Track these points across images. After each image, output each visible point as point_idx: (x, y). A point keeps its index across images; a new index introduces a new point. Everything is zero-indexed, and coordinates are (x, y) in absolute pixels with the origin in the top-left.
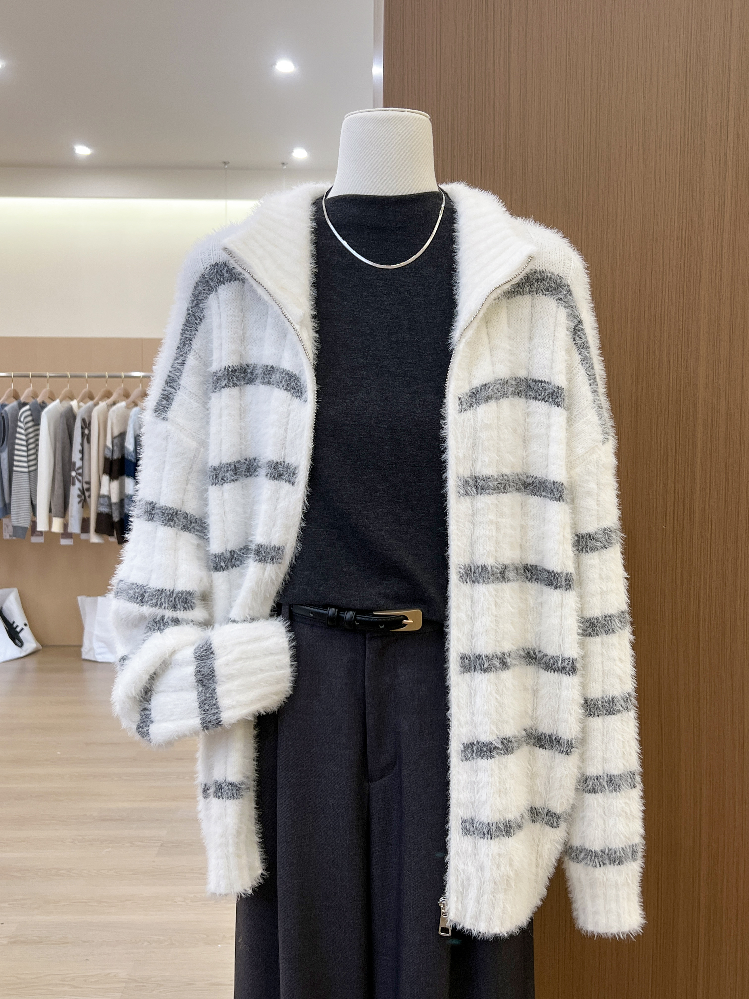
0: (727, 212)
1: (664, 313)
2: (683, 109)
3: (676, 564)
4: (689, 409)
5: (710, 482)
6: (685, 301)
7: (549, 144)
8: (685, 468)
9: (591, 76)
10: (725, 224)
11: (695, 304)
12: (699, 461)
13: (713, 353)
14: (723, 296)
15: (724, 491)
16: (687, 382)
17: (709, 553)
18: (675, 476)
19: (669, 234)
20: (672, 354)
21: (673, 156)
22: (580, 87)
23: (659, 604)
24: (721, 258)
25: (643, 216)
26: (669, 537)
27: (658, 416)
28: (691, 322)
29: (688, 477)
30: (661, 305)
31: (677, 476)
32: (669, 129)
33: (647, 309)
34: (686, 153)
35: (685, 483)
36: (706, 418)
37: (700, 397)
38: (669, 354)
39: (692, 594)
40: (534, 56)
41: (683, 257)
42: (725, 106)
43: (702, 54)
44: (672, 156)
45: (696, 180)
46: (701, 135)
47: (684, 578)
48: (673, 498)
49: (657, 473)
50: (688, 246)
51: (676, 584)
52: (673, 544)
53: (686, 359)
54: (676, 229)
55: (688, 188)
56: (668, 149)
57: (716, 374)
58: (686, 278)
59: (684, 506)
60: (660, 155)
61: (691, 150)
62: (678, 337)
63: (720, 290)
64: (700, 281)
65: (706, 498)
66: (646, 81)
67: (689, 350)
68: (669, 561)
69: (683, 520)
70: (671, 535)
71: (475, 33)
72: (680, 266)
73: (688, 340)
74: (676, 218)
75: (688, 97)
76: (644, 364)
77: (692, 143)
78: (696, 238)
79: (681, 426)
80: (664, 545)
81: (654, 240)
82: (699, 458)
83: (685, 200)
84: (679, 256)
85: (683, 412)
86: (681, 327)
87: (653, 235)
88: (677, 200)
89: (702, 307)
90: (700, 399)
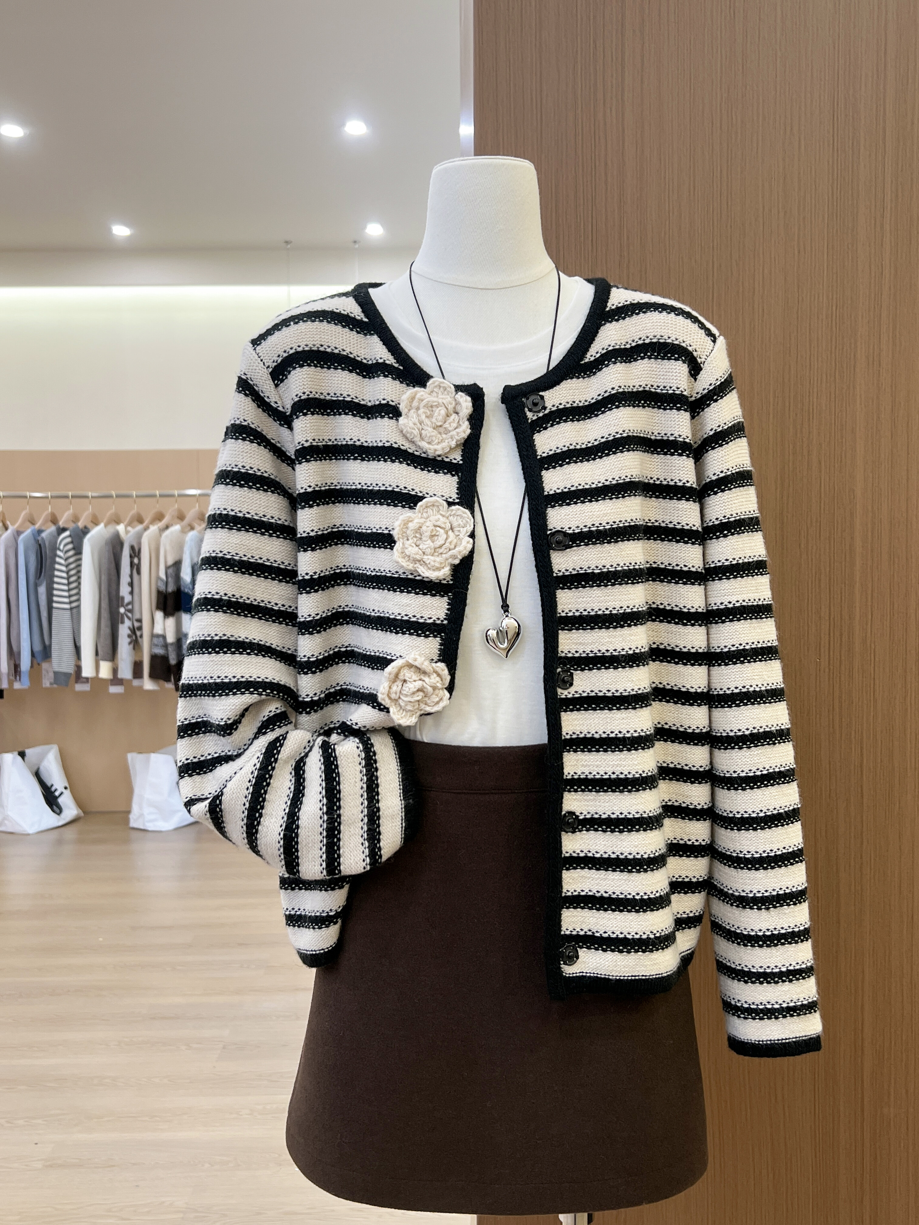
0: (885, 285)
1: (813, 406)
2: (831, 163)
3: (833, 703)
4: (845, 519)
5: (872, 606)
6: (837, 392)
7: (671, 208)
8: (841, 589)
9: (721, 127)
10: (883, 299)
11: (849, 393)
12: (858, 580)
13: (872, 452)
14: (882, 384)
15: (889, 616)
16: (842, 486)
17: (872, 690)
18: (830, 599)
19: (816, 312)
20: (823, 454)
21: (820, 219)
22: (707, 141)
24: (880, 339)
25: (785, 292)
26: (824, 672)
27: (807, 527)
28: (845, 415)
29: (845, 601)
30: (809, 396)
31: (832, 599)
32: (814, 187)
33: (792, 401)
35: (841, 607)
36: (866, 530)
37: (858, 504)
38: (820, 454)
39: (854, 740)
40: (652, 105)
41: (834, 337)
42: (881, 159)
43: (851, 98)
45: (848, 247)
46: (852, 193)
47: (843, 720)
48: (828, 626)
49: (808, 596)
50: (840, 324)
51: (833, 728)
52: (829, 681)
53: (840, 460)
54: (824, 305)
55: (839, 257)
57: (877, 476)
58: (837, 363)
59: (841, 635)
60: (804, 218)
61: (840, 212)
62: (830, 433)
63: (879, 376)
64: (854, 367)
65: (867, 624)
67: (844, 448)
69: (840, 651)
70: (827, 670)
72: (830, 350)
73: (842, 437)
74: (825, 294)
76: (790, 466)
77: (842, 204)
78: (849, 316)
79: (835, 539)
80: (818, 682)
81: (799, 319)
82: (858, 577)
83: (835, 270)
84: (829, 338)
85: (838, 522)
86: (833, 422)
87: (797, 313)
88: (825, 272)
89: (858, 397)
90: (858, 507)
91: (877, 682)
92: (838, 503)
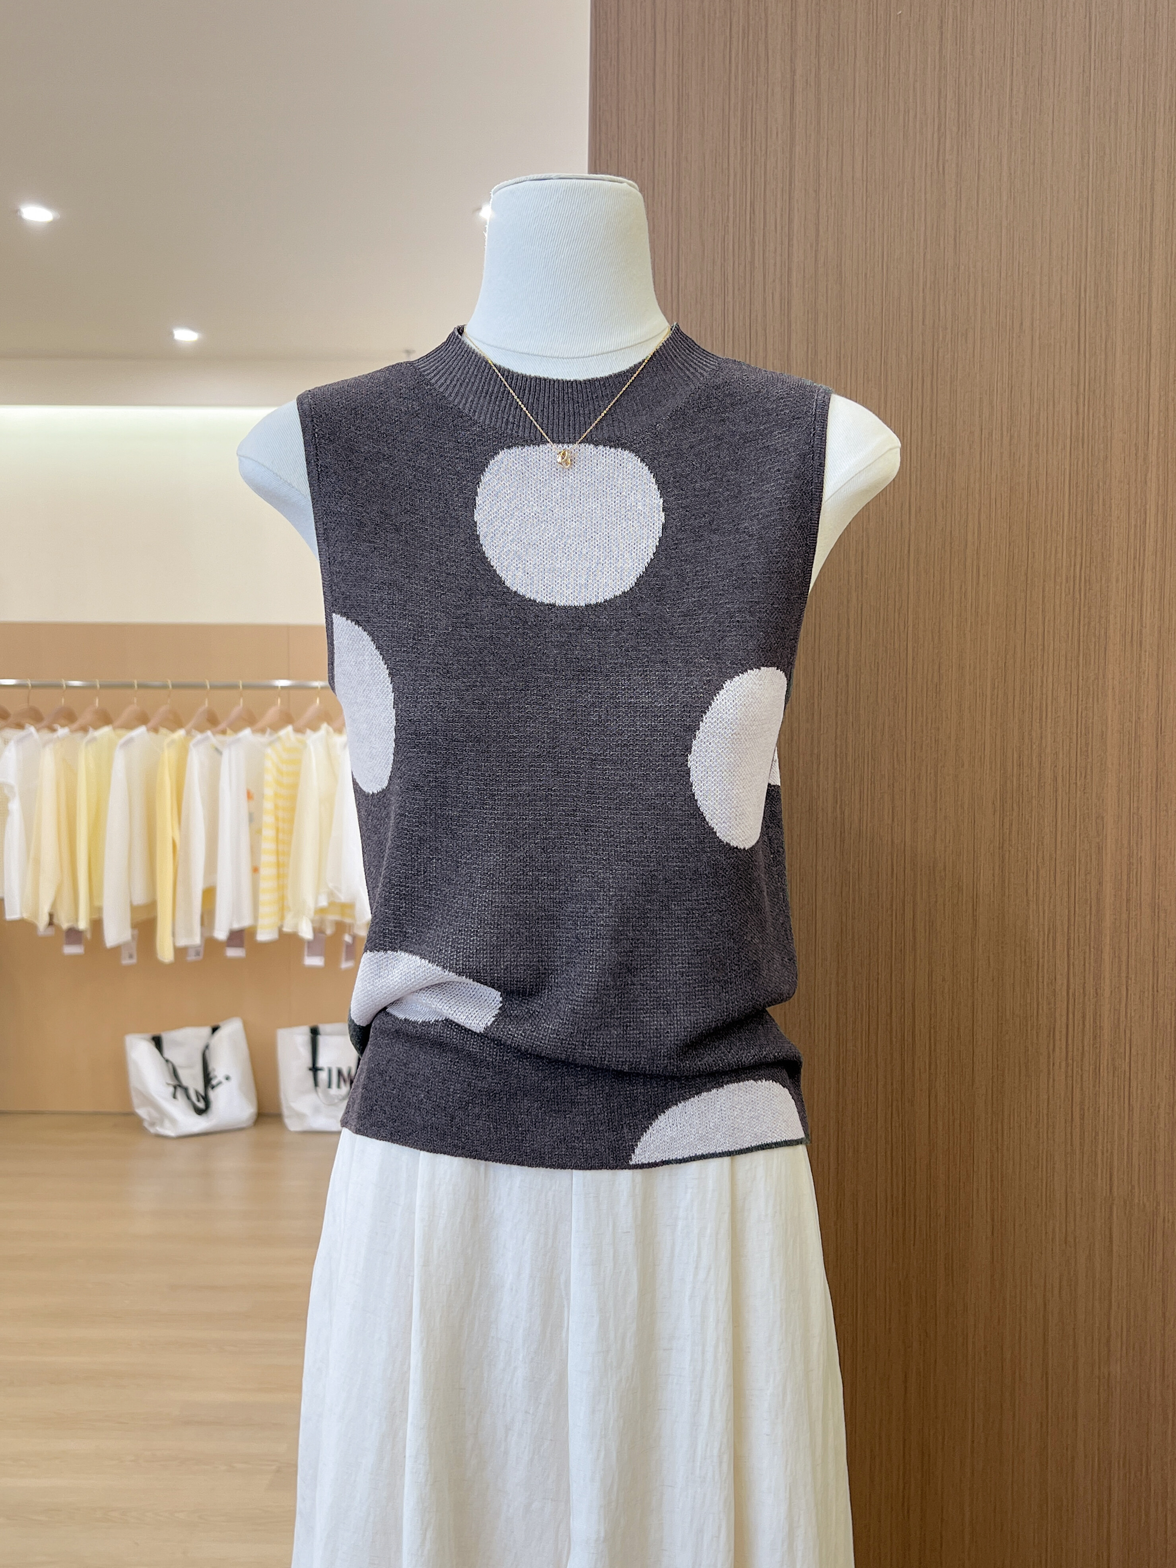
0: (1149, 536)
1: (1047, 699)
2: (1075, 371)
3: (1072, 1112)
4: (1091, 856)
5: (1127, 977)
6: (1080, 680)
8: (1085, 953)
9: (923, 321)
10: (1147, 556)
11: (1098, 685)
13: (1129, 766)
14: (1144, 673)
15: (1151, 992)
16: (1086, 811)
17: (1127, 1094)
18: (1068, 967)
19: (1053, 572)
20: (1061, 767)
21: (1060, 448)
22: (905, 339)
23: (1044, 1179)
24: (1141, 610)
25: (1010, 545)
26: (1060, 1067)
27: (1038, 866)
28: (1091, 714)
29: (1090, 969)
30: (1042, 686)
31: (1072, 967)
32: (1051, 403)
33: (1017, 693)
34: (1080, 443)
35: (1085, 977)
36: (1120, 872)
37: (1109, 837)
38: (1056, 766)
39: (1100, 1162)
40: (830, 291)
41: (1077, 608)
42: (1144, 367)
43: (1104, 283)
44: (1057, 446)
45: (1098, 484)
46: (1105, 412)
47: (1086, 1136)
48: (1066, 1003)
49: (1038, 962)
50: (1085, 590)
51: (1072, 1145)
52: (1066, 1080)
53: (1083, 775)
54: (1064, 564)
55: (1085, 499)
56: (1050, 435)
57: (1135, 798)
58: (1081, 643)
59: (1084, 1017)
60: (1037, 445)
61: (1088, 436)
62: (1071, 739)
63: (1140, 662)
64: (1105, 648)
65: (1120, 1002)
66: (1013, 329)
67: (1090, 760)
68: (1060, 1106)
70: (1063, 1064)
71: (734, 255)
72: (1071, 625)
73: (1087, 744)
74: (1065, 548)
75: (1082, 352)
76: (1015, 781)
77: (1090, 427)
78: (1099, 578)
79: (1077, 884)
80: (1051, 1080)
81: (1029, 582)
82: (1108, 937)
83: (1079, 517)
84: (1071, 609)
85: (1080, 861)
86: (1075, 723)
87: (1026, 574)
88: (1066, 518)
89: (1110, 691)
90: (1109, 840)
91: (1134, 1084)
92: (1080, 834)
